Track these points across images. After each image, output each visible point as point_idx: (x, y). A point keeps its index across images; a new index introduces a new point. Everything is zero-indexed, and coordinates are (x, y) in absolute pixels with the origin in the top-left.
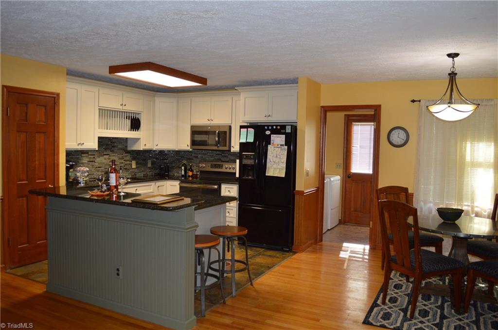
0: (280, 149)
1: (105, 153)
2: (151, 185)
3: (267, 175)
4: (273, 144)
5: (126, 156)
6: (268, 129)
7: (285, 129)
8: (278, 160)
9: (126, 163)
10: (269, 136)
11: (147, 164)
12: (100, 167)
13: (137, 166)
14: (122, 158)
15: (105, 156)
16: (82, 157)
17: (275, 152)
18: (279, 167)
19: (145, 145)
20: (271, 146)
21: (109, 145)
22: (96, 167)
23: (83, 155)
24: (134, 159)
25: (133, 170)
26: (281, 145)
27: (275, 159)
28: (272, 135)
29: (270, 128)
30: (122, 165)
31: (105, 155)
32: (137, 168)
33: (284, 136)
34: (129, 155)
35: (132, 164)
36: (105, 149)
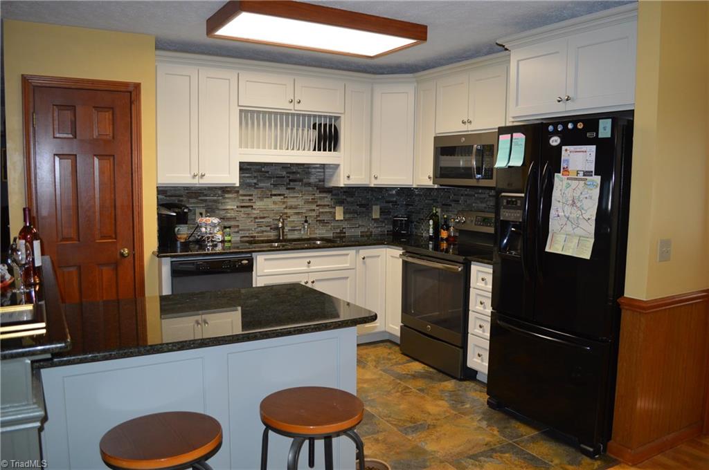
0: (582, 183)
1: (273, 193)
2: (347, 255)
3: (547, 250)
4: (566, 170)
5: (321, 198)
6: (555, 133)
7: (596, 130)
8: (575, 213)
9: (321, 210)
10: (558, 149)
11: (371, 212)
12: (264, 218)
13: (347, 216)
14: (313, 201)
15: (273, 197)
16: (225, 198)
17: (569, 193)
18: (578, 231)
19: (348, 177)
20: (560, 175)
21: (284, 177)
22: (256, 218)
23: (227, 196)
24: (340, 203)
25: (337, 224)
26: (587, 173)
27: (568, 209)
28: (564, 148)
29: (560, 128)
30: (314, 214)
31: (275, 195)
32: (345, 220)
33: (593, 148)
34: (329, 196)
35: (335, 213)
36: (275, 185)
